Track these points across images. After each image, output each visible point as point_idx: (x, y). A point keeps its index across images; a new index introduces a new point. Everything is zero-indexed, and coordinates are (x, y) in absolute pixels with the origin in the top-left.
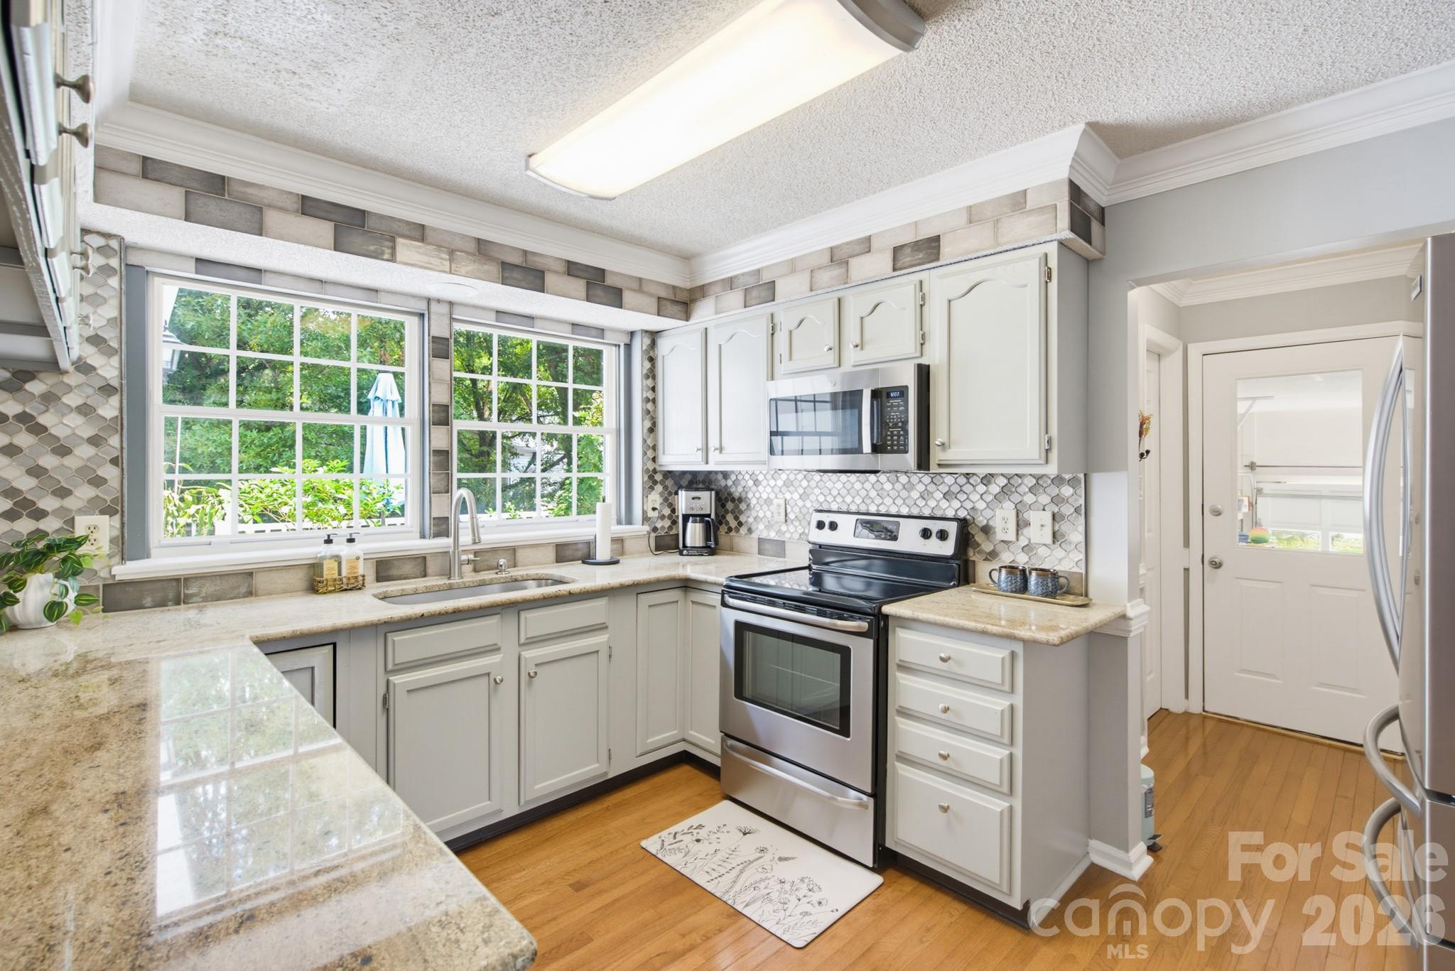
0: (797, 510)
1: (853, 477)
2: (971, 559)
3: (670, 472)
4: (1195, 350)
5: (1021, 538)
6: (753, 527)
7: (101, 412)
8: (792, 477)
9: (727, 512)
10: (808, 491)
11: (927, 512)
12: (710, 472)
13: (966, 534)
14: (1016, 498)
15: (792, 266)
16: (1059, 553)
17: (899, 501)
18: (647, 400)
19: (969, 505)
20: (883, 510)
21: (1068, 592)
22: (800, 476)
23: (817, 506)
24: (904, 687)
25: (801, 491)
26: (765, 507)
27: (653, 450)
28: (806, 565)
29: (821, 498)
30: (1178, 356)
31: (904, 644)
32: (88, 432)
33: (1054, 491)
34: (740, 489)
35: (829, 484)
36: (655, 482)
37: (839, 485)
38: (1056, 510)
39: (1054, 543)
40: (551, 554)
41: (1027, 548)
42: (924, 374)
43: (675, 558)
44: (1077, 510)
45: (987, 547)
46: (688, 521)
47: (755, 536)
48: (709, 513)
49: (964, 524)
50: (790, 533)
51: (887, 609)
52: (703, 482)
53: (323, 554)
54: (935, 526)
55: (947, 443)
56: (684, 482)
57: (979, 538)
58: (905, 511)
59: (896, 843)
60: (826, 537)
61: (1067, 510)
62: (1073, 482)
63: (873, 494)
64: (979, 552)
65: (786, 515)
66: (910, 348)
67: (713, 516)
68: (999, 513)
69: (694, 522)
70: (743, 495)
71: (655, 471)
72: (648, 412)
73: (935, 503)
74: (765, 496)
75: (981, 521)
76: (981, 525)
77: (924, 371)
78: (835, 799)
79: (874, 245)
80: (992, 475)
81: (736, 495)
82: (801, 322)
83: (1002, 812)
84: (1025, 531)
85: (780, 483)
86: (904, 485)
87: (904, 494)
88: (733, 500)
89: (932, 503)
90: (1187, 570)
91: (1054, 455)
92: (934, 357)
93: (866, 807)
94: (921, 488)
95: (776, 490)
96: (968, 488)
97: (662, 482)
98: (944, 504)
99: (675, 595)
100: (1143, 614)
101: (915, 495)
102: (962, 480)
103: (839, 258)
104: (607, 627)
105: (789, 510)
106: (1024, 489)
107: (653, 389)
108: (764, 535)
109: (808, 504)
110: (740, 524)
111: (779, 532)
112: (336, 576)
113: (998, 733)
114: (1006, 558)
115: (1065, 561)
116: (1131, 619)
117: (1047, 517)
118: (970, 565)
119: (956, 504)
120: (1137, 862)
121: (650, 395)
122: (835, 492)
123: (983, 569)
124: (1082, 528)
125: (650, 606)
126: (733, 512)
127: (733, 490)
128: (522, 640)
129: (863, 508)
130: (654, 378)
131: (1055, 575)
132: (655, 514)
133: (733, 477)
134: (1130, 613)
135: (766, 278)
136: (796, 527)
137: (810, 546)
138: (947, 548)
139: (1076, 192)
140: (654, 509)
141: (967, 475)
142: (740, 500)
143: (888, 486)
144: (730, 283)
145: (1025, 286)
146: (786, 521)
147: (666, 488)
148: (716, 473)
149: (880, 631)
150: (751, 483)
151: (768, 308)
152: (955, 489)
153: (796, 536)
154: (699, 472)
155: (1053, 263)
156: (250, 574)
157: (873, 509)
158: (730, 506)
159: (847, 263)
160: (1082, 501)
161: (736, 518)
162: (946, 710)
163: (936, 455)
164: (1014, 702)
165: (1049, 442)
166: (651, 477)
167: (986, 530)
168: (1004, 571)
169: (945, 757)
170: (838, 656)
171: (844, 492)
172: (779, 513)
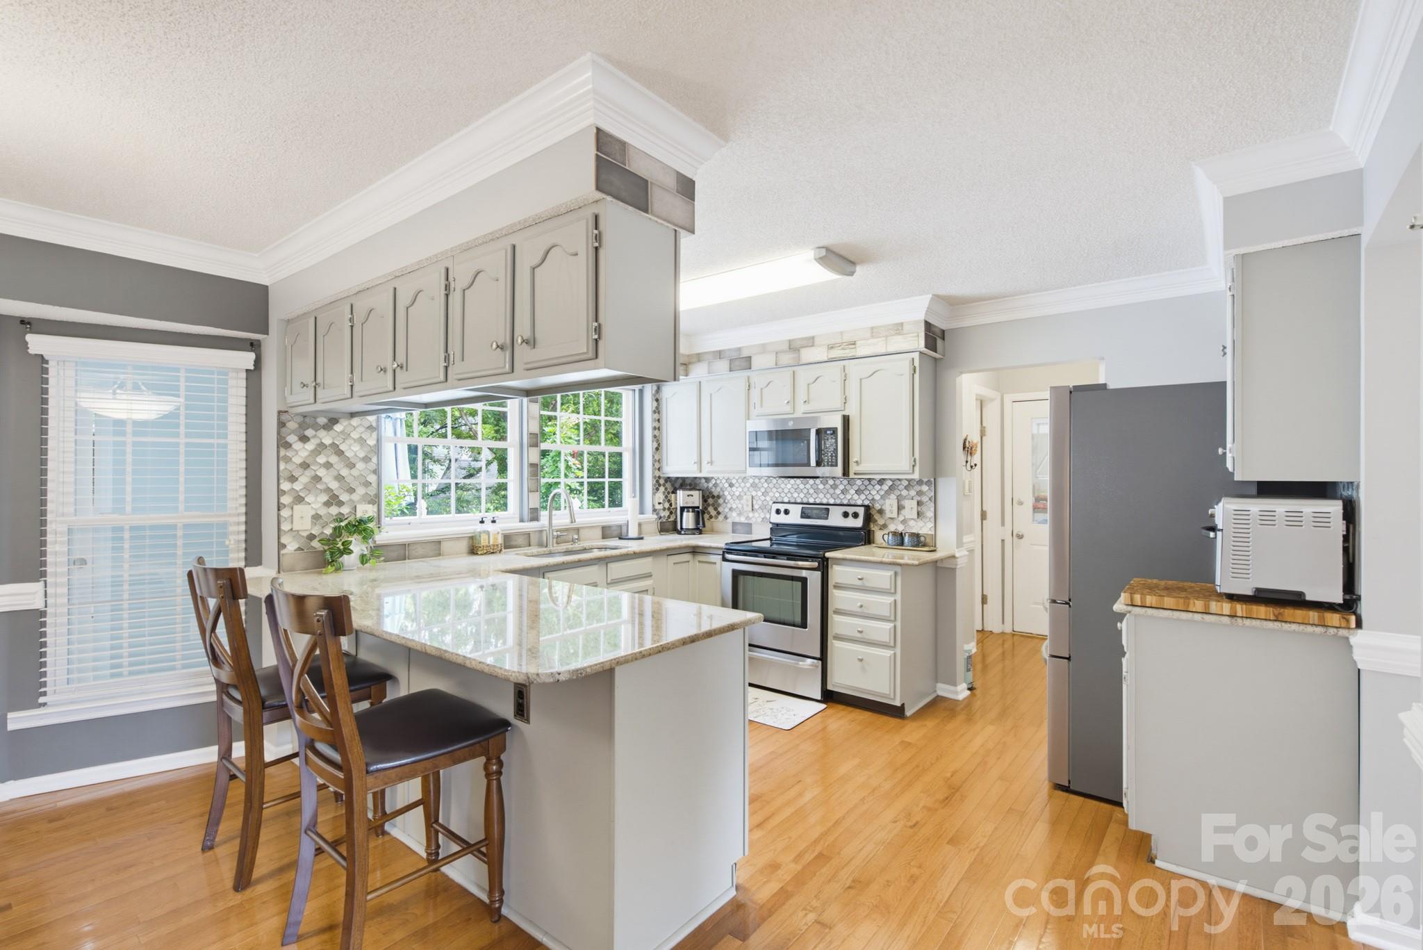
0: (760, 503)
1: (798, 481)
2: (873, 529)
3: (669, 478)
4: (1008, 398)
5: (900, 516)
6: (728, 516)
7: (368, 442)
8: (757, 481)
9: (709, 505)
10: (768, 490)
11: (845, 502)
12: (695, 478)
13: (869, 515)
14: (897, 493)
15: (763, 349)
16: (921, 523)
17: (828, 496)
18: (655, 428)
19: (870, 497)
20: (818, 501)
21: (924, 545)
22: (763, 480)
23: (775, 500)
24: (838, 598)
25: (763, 490)
26: (737, 501)
27: (658, 463)
28: (768, 537)
29: (777, 495)
30: (998, 402)
31: (838, 573)
32: (362, 455)
33: (918, 488)
34: (718, 489)
35: (783, 486)
36: (660, 485)
37: (789, 486)
38: (919, 499)
39: (918, 517)
40: (599, 533)
41: (904, 522)
42: (846, 420)
43: (676, 536)
44: (930, 499)
45: (881, 522)
46: (684, 511)
47: (730, 520)
48: (697, 505)
49: (867, 508)
50: (756, 518)
51: (828, 555)
52: (690, 485)
53: (479, 530)
54: (851, 510)
55: (859, 461)
56: (677, 485)
57: (877, 516)
58: (832, 501)
59: (833, 685)
60: (782, 519)
61: (925, 499)
62: (928, 483)
63: (812, 491)
64: (877, 525)
65: (753, 506)
66: (838, 404)
67: (701, 508)
68: (888, 502)
69: (688, 511)
70: (721, 494)
71: (659, 477)
72: (655, 436)
73: (850, 496)
74: (737, 494)
75: (877, 506)
76: (877, 509)
77: (846, 419)
78: (798, 664)
79: (817, 341)
80: (884, 479)
81: (716, 494)
82: (769, 383)
83: (890, 657)
84: (903, 512)
85: (748, 485)
86: (831, 486)
87: (831, 491)
88: (713, 497)
89: (849, 497)
90: (1003, 541)
91: (917, 468)
92: (851, 411)
93: (817, 667)
94: (841, 487)
95: (746, 490)
96: (870, 487)
97: (664, 485)
98: (856, 497)
99: (687, 557)
100: (965, 556)
101: (838, 491)
102: (867, 483)
103: (794, 347)
104: (651, 576)
105: (754, 503)
106: (901, 487)
107: (659, 420)
108: (737, 520)
109: (768, 498)
110: (719, 513)
111: (747, 518)
112: (487, 544)
113: (888, 615)
114: (892, 527)
115: (924, 528)
116: (957, 558)
117: (914, 503)
118: (872, 533)
119: (863, 497)
120: (961, 693)
121: (657, 424)
122: (786, 491)
123: (878, 535)
124: (933, 509)
125: (674, 563)
126: (713, 505)
127: (713, 490)
128: (609, 581)
129: (805, 500)
130: (659, 413)
131: (918, 536)
132: (660, 507)
133: (713, 481)
134: (957, 555)
135: (745, 354)
136: (759, 514)
137: (771, 526)
138: (859, 523)
139: (928, 326)
140: (660, 503)
141: (869, 480)
142: (719, 497)
143: (821, 486)
144: (719, 354)
145: (902, 375)
146: (753, 510)
147: (666, 489)
148: (700, 478)
149: (824, 566)
150: (726, 485)
151: (746, 373)
152: (862, 488)
153: (760, 520)
154: (687, 478)
155: (917, 364)
156: (439, 542)
157: (811, 501)
158: (710, 501)
159: (799, 350)
160: (933, 494)
161: (716, 509)
162: (861, 606)
163: (853, 468)
164: (896, 598)
165: (915, 461)
166: (657, 481)
167: (881, 512)
168: (891, 534)
169: (860, 632)
170: (799, 584)
171: (792, 490)
172: (747, 505)
